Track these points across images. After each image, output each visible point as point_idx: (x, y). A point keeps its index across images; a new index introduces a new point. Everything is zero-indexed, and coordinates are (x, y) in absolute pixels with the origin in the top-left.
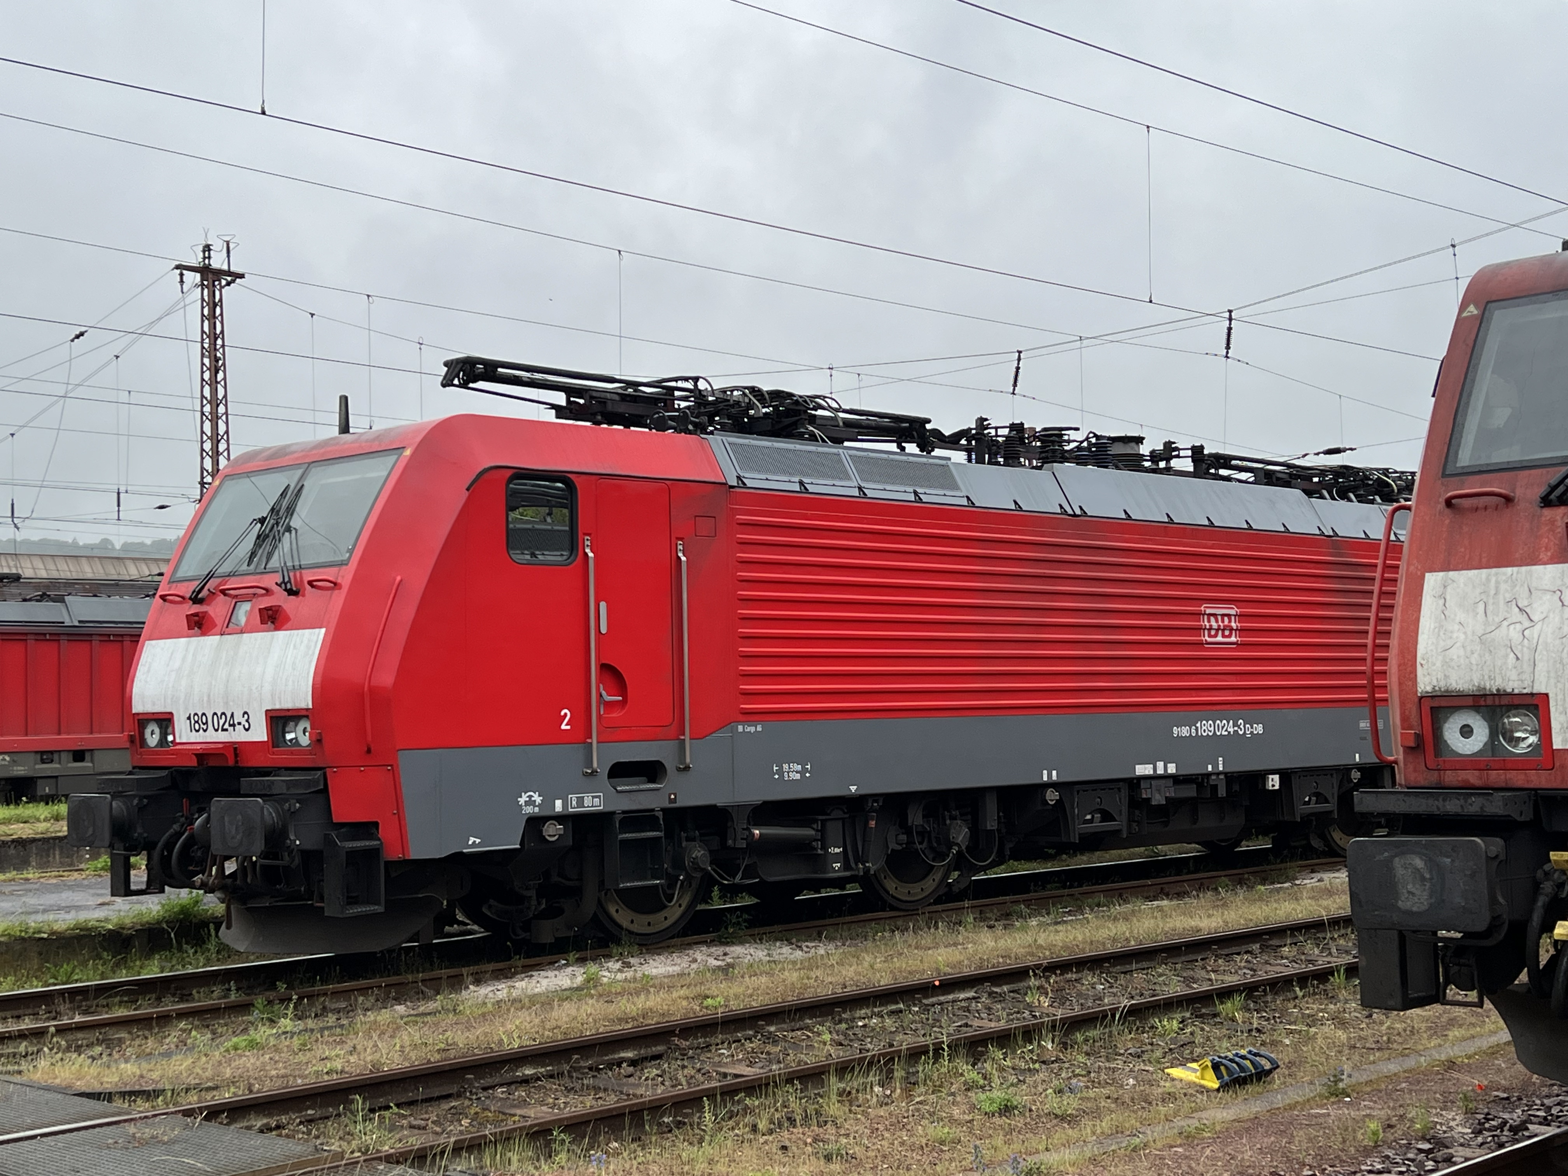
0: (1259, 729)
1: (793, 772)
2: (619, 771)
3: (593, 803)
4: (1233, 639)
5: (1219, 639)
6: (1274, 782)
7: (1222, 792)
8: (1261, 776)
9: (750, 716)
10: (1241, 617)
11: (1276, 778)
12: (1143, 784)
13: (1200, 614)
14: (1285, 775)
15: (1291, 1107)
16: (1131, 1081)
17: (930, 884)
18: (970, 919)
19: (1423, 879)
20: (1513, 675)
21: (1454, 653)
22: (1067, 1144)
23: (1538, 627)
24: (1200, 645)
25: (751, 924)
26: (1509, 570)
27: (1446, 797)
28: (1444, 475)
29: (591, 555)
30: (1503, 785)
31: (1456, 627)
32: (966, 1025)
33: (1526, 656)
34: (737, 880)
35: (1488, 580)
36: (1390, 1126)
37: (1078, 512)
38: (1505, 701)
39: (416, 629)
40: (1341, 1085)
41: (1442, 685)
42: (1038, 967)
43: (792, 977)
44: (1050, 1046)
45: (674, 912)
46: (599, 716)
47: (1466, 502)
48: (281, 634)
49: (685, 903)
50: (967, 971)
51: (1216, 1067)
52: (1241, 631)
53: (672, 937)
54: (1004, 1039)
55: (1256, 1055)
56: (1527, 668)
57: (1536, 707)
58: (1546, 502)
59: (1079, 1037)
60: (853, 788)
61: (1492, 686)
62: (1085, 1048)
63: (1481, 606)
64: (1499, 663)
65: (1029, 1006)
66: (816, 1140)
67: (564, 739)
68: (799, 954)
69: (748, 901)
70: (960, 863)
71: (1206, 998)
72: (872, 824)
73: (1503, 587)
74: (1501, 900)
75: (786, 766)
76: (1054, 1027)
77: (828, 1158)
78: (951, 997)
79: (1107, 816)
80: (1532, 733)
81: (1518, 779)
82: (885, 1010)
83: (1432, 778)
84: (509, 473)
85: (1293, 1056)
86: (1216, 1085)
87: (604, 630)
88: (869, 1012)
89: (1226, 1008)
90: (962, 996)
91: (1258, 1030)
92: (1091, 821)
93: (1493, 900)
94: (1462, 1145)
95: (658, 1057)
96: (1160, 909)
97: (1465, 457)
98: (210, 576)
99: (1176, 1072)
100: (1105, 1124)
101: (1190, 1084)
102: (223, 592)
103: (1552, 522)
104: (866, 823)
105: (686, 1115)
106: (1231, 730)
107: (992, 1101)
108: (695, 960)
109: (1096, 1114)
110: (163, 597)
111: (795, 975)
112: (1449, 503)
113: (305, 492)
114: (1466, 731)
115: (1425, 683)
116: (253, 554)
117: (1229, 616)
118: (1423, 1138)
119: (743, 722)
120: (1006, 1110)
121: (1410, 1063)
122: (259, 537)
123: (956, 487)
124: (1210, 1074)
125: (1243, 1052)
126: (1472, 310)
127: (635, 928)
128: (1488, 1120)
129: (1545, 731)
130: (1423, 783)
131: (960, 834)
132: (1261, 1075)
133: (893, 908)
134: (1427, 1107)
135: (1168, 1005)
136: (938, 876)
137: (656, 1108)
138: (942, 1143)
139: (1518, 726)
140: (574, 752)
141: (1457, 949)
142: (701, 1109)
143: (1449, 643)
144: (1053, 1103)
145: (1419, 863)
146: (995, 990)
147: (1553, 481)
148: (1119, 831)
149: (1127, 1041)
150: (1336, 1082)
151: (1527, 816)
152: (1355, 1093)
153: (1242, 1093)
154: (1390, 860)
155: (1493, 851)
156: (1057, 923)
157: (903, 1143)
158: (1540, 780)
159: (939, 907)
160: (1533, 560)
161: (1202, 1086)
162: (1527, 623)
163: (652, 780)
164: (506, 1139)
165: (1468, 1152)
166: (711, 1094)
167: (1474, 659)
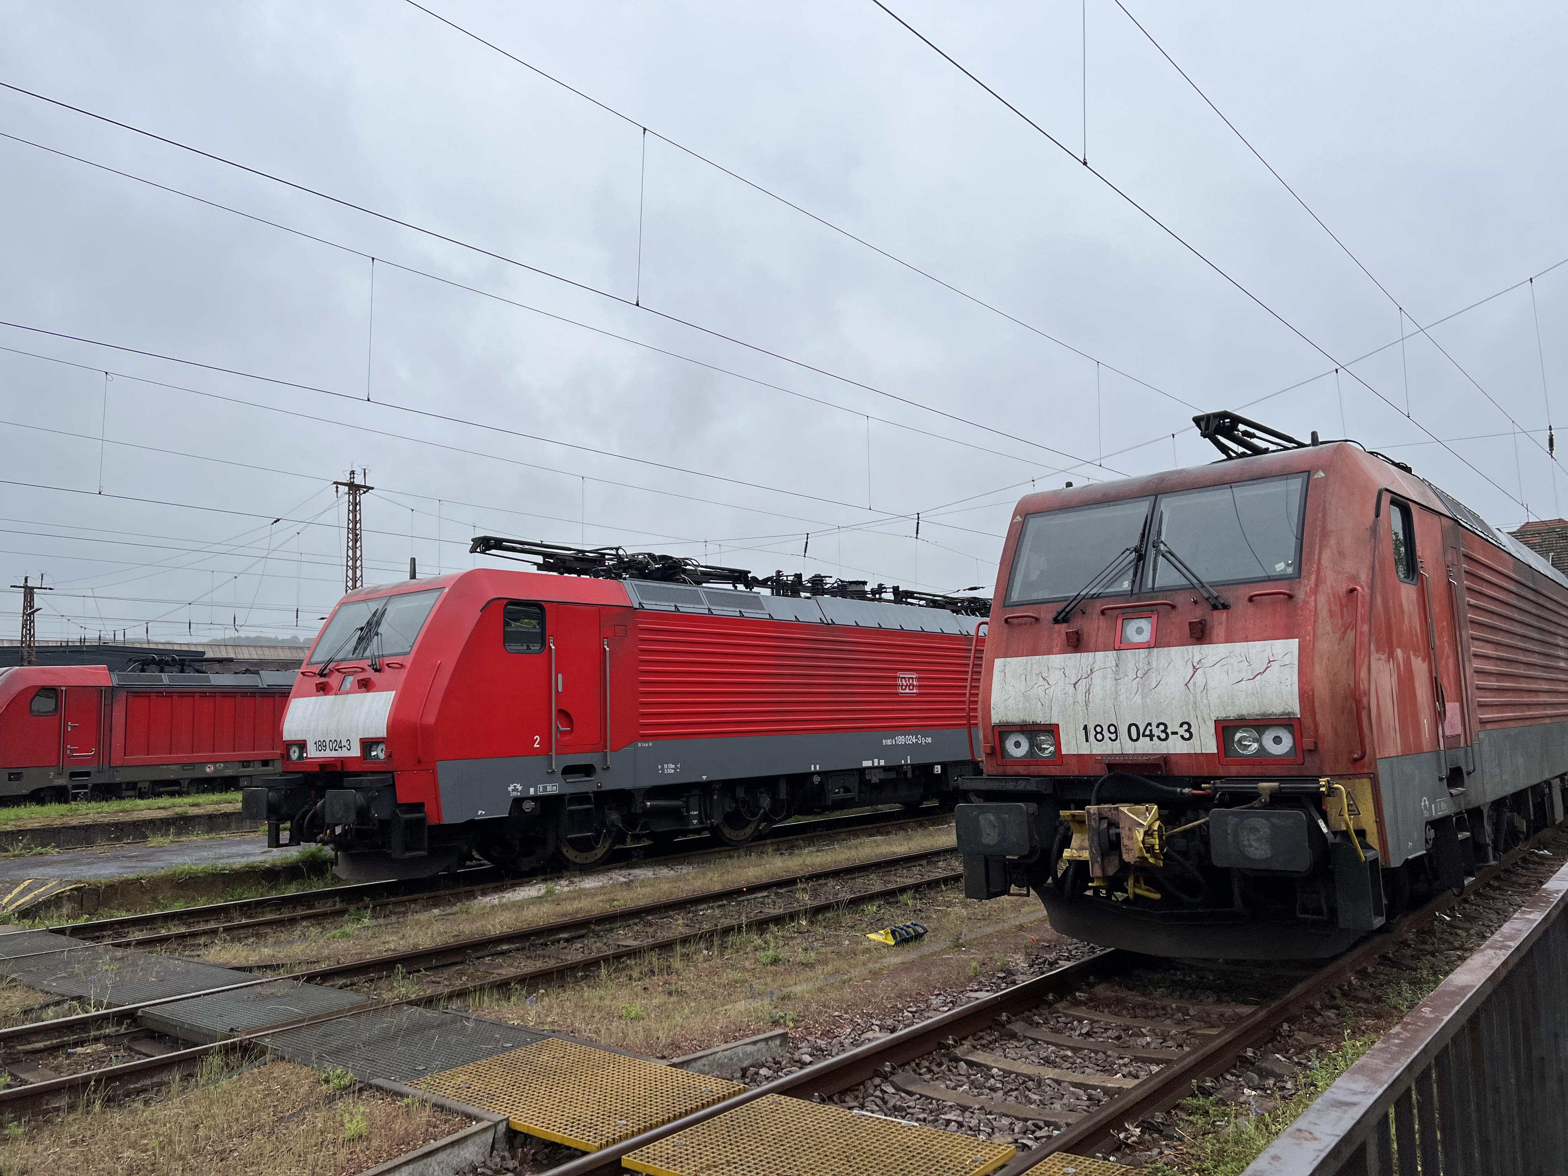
0: (929, 740)
1: (670, 768)
2: (569, 770)
3: (552, 789)
4: (915, 691)
5: (907, 691)
6: (938, 769)
7: (909, 775)
8: (931, 766)
9: (645, 737)
10: (918, 679)
11: (939, 767)
12: (867, 772)
13: (897, 677)
14: (943, 765)
15: (933, 954)
16: (847, 942)
17: (749, 831)
18: (770, 850)
19: (994, 826)
20: (1041, 714)
21: (1010, 702)
22: (807, 980)
23: (1052, 688)
24: (897, 694)
25: (646, 856)
26: (1037, 657)
27: (1006, 781)
28: (1004, 606)
29: (553, 647)
30: (1036, 774)
31: (1011, 688)
32: (761, 912)
33: (1047, 703)
34: (637, 831)
35: (1027, 662)
36: (984, 964)
37: (830, 622)
38: (1036, 728)
39: (449, 691)
40: (961, 941)
41: (1004, 719)
42: (803, 877)
43: (665, 887)
44: (804, 923)
45: (600, 851)
46: (557, 739)
47: (1016, 621)
48: (370, 694)
49: (607, 845)
50: (765, 880)
51: (893, 933)
52: (919, 687)
53: (600, 865)
54: (778, 920)
55: (915, 925)
56: (1048, 710)
57: (1053, 731)
58: (1056, 621)
59: (820, 917)
60: (704, 777)
61: (1030, 719)
62: (824, 924)
63: (1023, 676)
64: (1033, 707)
65: (797, 900)
66: (665, 983)
67: (537, 753)
68: (672, 872)
69: (646, 843)
70: (766, 818)
71: (892, 893)
72: (715, 797)
73: (1035, 666)
74: (1036, 837)
75: (665, 766)
76: (806, 912)
77: (670, 994)
78: (753, 896)
79: (847, 790)
80: (1052, 745)
81: (1045, 770)
82: (715, 904)
83: (1000, 770)
84: (505, 602)
85: (937, 925)
86: (893, 943)
87: (560, 690)
88: (706, 906)
89: (903, 898)
90: (760, 895)
91: (920, 911)
92: (838, 793)
93: (1031, 838)
94: (1022, 974)
95: (582, 936)
96: (875, 841)
97: (1015, 597)
98: (330, 661)
99: (872, 936)
100: (829, 968)
101: (880, 943)
102: (338, 670)
103: (1059, 632)
104: (712, 797)
105: (591, 971)
106: (914, 741)
107: (768, 957)
108: (611, 878)
109: (825, 962)
110: (302, 673)
111: (667, 886)
112: (1006, 621)
113: (387, 612)
114: (1017, 745)
115: (995, 719)
116: (356, 649)
117: (912, 678)
118: (1002, 971)
119: (641, 741)
120: (775, 961)
121: (999, 927)
122: (359, 638)
123: (763, 609)
124: (890, 936)
125: (909, 924)
126: (1018, 517)
127: (577, 860)
128: (1037, 959)
129: (1058, 744)
130: (995, 772)
131: (766, 802)
132: (918, 936)
133: (728, 845)
134: (1006, 952)
135: (871, 898)
136: (753, 826)
137: (573, 968)
138: (736, 982)
139: (1044, 742)
140: (541, 760)
141: (1015, 864)
142: (599, 967)
143: (1008, 696)
144: (801, 957)
145: (992, 817)
146: (779, 891)
147: (1060, 610)
148: (853, 798)
149: (848, 919)
150: (958, 940)
151: (1050, 791)
152: (969, 944)
153: (907, 947)
154: (977, 817)
155: (1031, 811)
156: (818, 851)
157: (714, 984)
158: (1056, 771)
159: (754, 844)
160: (1049, 652)
161: (885, 944)
162: (1047, 686)
163: (587, 776)
164: (482, 988)
165: (1022, 977)
166: (606, 959)
167: (1021, 705)
